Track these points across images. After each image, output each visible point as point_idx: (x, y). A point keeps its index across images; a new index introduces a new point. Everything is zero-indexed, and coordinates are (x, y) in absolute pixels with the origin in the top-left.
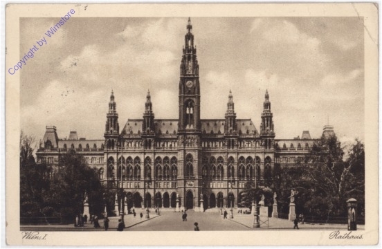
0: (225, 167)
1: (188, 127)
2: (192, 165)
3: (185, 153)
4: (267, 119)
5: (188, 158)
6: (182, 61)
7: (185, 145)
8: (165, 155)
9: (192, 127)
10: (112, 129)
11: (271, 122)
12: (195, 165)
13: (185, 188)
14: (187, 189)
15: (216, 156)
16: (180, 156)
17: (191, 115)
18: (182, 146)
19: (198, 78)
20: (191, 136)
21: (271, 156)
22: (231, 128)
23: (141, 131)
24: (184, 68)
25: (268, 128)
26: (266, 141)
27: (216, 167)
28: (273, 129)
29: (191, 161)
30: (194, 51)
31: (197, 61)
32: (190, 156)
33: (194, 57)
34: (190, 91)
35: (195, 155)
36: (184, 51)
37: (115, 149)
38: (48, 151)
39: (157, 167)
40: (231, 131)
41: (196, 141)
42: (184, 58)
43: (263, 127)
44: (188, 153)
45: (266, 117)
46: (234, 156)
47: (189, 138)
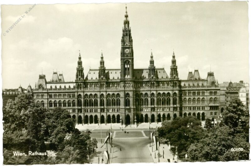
0: (149, 99)
1: (126, 77)
2: (129, 100)
3: (125, 93)
4: (174, 70)
5: (127, 95)
6: (122, 37)
7: (125, 88)
8: (113, 93)
9: (129, 77)
10: (80, 77)
11: (176, 71)
12: (131, 100)
13: (125, 113)
14: (126, 114)
15: (144, 93)
16: (122, 94)
17: (128, 68)
18: (123, 88)
19: (132, 47)
20: (128, 82)
21: (177, 92)
22: (153, 76)
23: (98, 78)
24: (123, 41)
25: (175, 75)
26: (174, 83)
27: (144, 99)
28: (178, 76)
29: (129, 97)
30: (130, 31)
31: (131, 37)
32: (128, 94)
33: (130, 35)
34: (127, 55)
35: (131, 94)
36: (124, 31)
37: (82, 89)
38: (40, 91)
39: (108, 100)
40: (152, 77)
41: (131, 85)
42: (124, 35)
43: (172, 74)
44: (126, 92)
45: (173, 69)
46: (155, 92)
47: (127, 83)
